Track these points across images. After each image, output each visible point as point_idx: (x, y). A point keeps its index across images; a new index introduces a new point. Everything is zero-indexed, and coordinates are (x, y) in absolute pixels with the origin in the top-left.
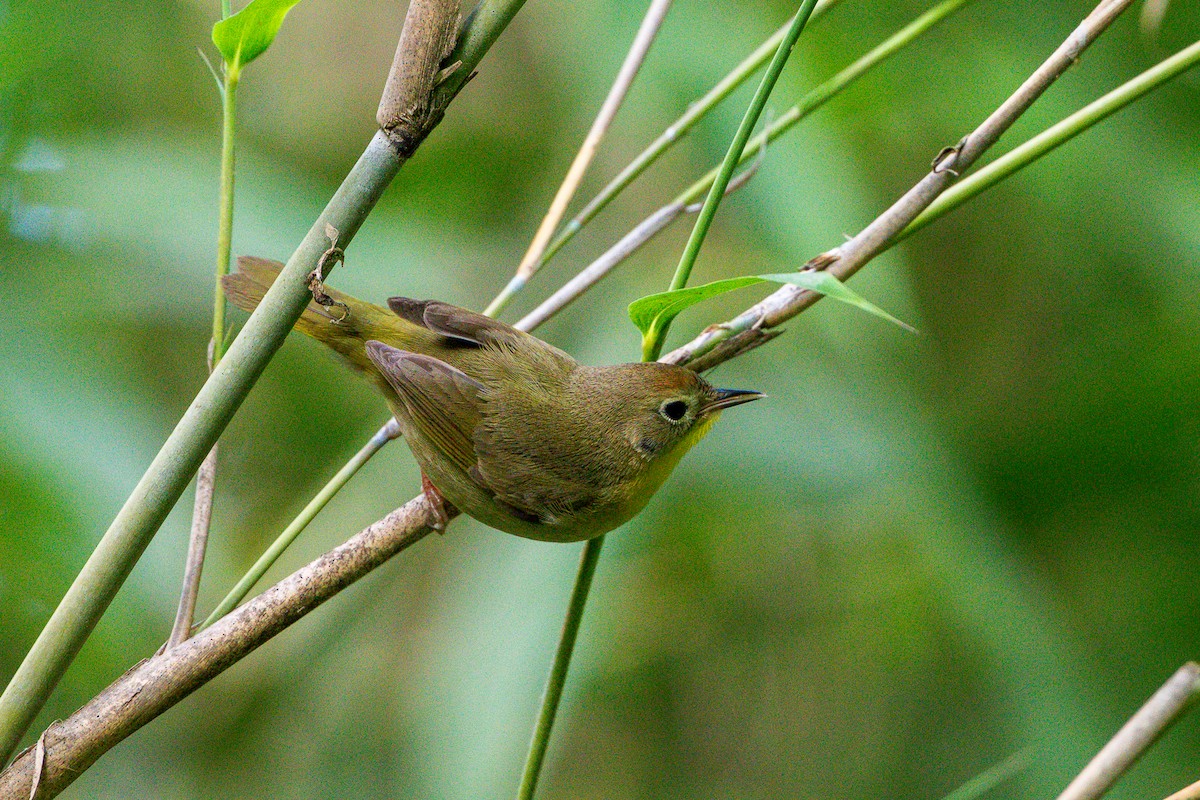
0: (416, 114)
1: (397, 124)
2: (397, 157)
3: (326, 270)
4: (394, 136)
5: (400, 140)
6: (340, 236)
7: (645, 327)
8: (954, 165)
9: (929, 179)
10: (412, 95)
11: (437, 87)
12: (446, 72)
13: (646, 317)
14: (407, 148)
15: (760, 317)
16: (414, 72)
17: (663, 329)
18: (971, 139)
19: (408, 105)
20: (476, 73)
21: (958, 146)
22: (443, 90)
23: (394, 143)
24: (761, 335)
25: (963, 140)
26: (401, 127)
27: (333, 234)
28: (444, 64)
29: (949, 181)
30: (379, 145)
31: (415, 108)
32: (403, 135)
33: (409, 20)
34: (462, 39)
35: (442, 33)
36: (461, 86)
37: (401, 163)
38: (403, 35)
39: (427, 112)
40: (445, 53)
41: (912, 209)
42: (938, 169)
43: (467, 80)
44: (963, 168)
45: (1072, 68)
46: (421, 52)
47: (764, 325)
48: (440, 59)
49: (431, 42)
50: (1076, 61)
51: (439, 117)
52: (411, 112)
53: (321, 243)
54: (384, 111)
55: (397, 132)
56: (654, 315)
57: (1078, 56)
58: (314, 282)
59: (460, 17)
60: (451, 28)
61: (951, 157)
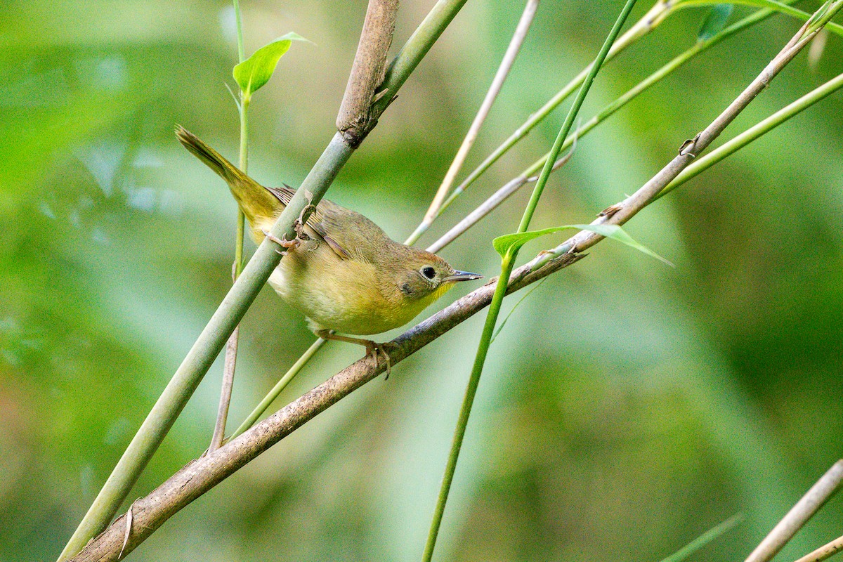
0: (360, 122)
1: (349, 128)
2: (349, 149)
3: (305, 218)
4: (346, 135)
5: (350, 138)
6: (314, 197)
7: (503, 253)
8: (692, 151)
9: (677, 160)
10: (358, 110)
11: (373, 105)
12: (379, 96)
13: (504, 247)
14: (355, 143)
15: (573, 245)
16: (360, 95)
17: (515, 254)
18: (703, 135)
19: (355, 116)
20: (397, 96)
21: (695, 139)
22: (376, 107)
23: (347, 139)
24: (575, 256)
25: (698, 135)
26: (351, 130)
27: (309, 196)
28: (378, 90)
29: (690, 160)
30: (338, 141)
31: (359, 118)
32: (352, 135)
33: (355, 63)
34: (388, 76)
35: (376, 71)
36: (388, 104)
37: (351, 152)
38: (352, 73)
39: (367, 120)
40: (378, 84)
41: (667, 178)
42: (682, 153)
43: (392, 100)
44: (698, 153)
45: (764, 90)
46: (363, 84)
47: (576, 250)
48: (375, 87)
49: (369, 76)
50: (767, 86)
51: (374, 123)
52: (357, 120)
53: (302, 201)
54: (341, 119)
55: (349, 132)
56: (509, 245)
57: (768, 83)
58: (297, 226)
59: (387, 61)
60: (382, 68)
61: (690, 146)
